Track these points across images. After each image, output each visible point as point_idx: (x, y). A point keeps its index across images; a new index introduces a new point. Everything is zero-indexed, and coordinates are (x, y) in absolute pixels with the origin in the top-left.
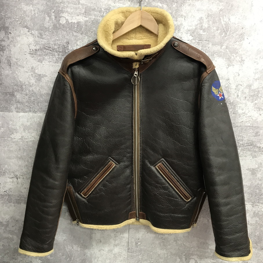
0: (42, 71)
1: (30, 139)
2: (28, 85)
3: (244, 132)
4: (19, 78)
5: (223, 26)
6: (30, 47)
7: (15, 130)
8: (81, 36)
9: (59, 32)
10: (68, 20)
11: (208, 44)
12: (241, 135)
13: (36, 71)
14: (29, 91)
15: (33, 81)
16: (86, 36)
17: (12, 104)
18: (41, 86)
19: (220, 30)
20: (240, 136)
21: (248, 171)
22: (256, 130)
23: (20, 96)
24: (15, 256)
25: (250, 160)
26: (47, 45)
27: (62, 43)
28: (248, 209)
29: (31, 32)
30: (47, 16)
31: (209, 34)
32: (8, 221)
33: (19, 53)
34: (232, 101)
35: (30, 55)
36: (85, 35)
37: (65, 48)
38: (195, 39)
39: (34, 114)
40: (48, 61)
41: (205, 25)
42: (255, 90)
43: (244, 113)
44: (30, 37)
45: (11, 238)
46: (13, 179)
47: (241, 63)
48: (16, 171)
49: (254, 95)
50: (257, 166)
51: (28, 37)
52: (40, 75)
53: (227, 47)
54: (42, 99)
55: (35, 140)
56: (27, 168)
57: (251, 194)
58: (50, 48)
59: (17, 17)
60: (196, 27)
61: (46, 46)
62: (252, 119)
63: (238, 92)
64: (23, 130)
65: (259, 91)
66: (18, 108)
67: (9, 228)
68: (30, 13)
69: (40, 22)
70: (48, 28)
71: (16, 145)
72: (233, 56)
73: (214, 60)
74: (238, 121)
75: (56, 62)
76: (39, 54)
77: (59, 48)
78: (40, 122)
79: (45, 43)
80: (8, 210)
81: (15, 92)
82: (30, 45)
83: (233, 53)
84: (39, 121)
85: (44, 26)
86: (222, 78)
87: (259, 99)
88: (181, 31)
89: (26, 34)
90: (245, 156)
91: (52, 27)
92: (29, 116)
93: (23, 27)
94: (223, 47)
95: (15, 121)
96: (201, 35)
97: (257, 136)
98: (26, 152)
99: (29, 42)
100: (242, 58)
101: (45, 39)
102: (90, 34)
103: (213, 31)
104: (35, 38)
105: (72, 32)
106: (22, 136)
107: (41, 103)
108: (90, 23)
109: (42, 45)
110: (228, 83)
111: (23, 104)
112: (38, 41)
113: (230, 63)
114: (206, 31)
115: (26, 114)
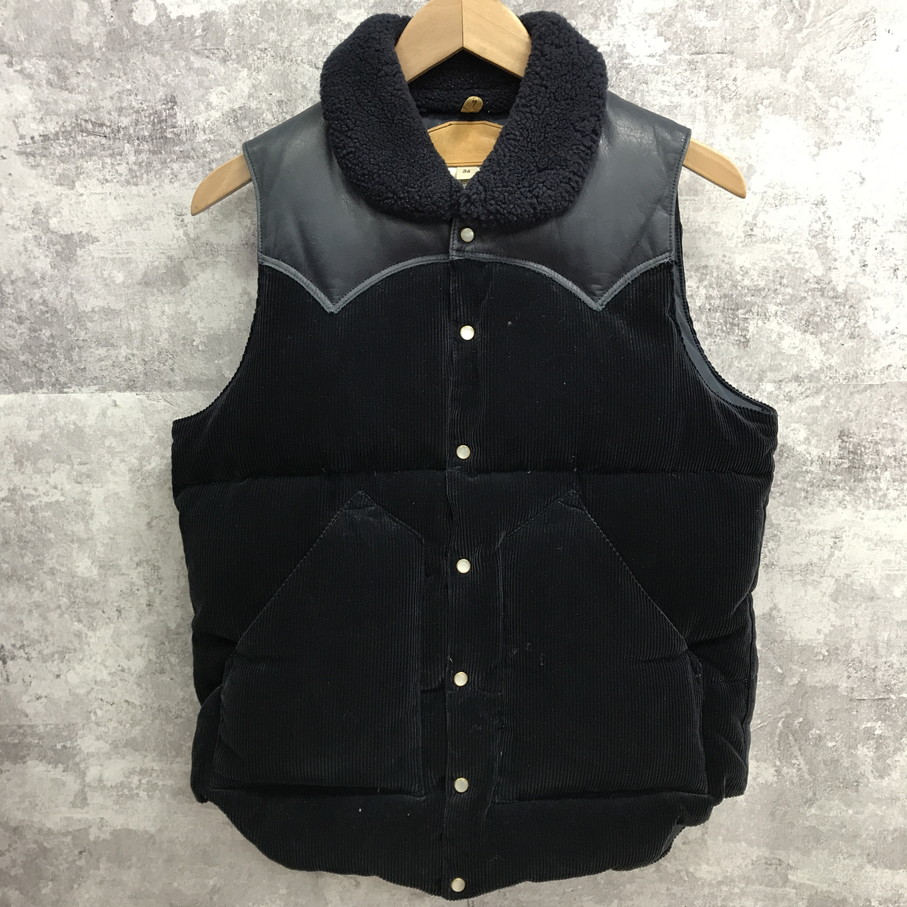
0: (76, 219)
1: (46, 499)
2: (24, 282)
3: (898, 407)
6: (20, 129)
8: (223, 70)
9: (135, 58)
10: (165, 9)
11: (731, 66)
12: (885, 421)
13: (53, 223)
14: (31, 303)
15: (42, 263)
16: (243, 67)
19: (775, 6)
20: (884, 426)
26: (87, 117)
27: (149, 101)
29: (18, 68)
31: (732, 25)
34: (840, 289)
35: (23, 158)
36: (239, 63)
37: (160, 122)
38: (677, 48)
39: (55, 395)
40: (98, 179)
43: (893, 334)
44: (15, 86)
47: (869, 131)
51: (10, 88)
52: (68, 238)
53: (808, 75)
54: (83, 333)
55: (62, 499)
58: (102, 125)
61: (86, 121)
63: (862, 249)
64: (15, 463)
69: (53, 23)
70: (88, 46)
72: (837, 107)
73: (760, 126)
74: (872, 366)
75: (128, 183)
76: (57, 153)
77: (136, 125)
78: (80, 425)
79: (81, 109)
82: (21, 120)
83: (832, 96)
84: (75, 424)
85: (71, 40)
86: (796, 199)
88: (620, 21)
91: (104, 39)
92: (34, 406)
94: (791, 75)
96: (701, 30)
98: (31, 552)
99: (14, 107)
100: (871, 111)
101: (80, 93)
102: (255, 58)
103: (746, 13)
104: (40, 91)
105: (187, 54)
106: (12, 487)
107: (79, 348)
108: (255, 17)
109: (67, 118)
110: (822, 217)
111: (8, 359)
112: (50, 100)
113: (824, 137)
114: (720, 13)
115: (23, 398)
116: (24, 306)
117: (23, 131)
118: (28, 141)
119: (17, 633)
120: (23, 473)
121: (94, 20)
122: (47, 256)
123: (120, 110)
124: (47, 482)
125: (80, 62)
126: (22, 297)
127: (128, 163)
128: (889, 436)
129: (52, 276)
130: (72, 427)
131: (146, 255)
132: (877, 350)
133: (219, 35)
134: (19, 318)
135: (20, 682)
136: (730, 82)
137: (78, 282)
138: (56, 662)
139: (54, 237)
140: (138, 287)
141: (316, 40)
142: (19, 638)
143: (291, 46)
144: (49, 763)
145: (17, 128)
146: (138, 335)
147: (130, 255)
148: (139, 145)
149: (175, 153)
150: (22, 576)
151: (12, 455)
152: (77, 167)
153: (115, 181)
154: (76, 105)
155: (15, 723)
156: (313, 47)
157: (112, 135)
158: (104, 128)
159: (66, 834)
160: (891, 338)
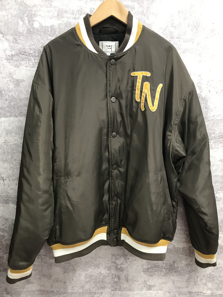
116: (7, 97)
117: (6, 54)
119: (7, 174)
120: (8, 137)
121: (24, 26)
122: (13, 85)
123: (30, 49)
125: (20, 37)
127: (32, 62)
128: (213, 132)
129: (14, 89)
133: (55, 31)
134: (6, 99)
135: (7, 185)
137: (20, 91)
139: (14, 80)
142: (7, 175)
145: (5, 53)
152: (20, 63)
153: (29, 66)
155: (6, 195)
158: (26, 53)
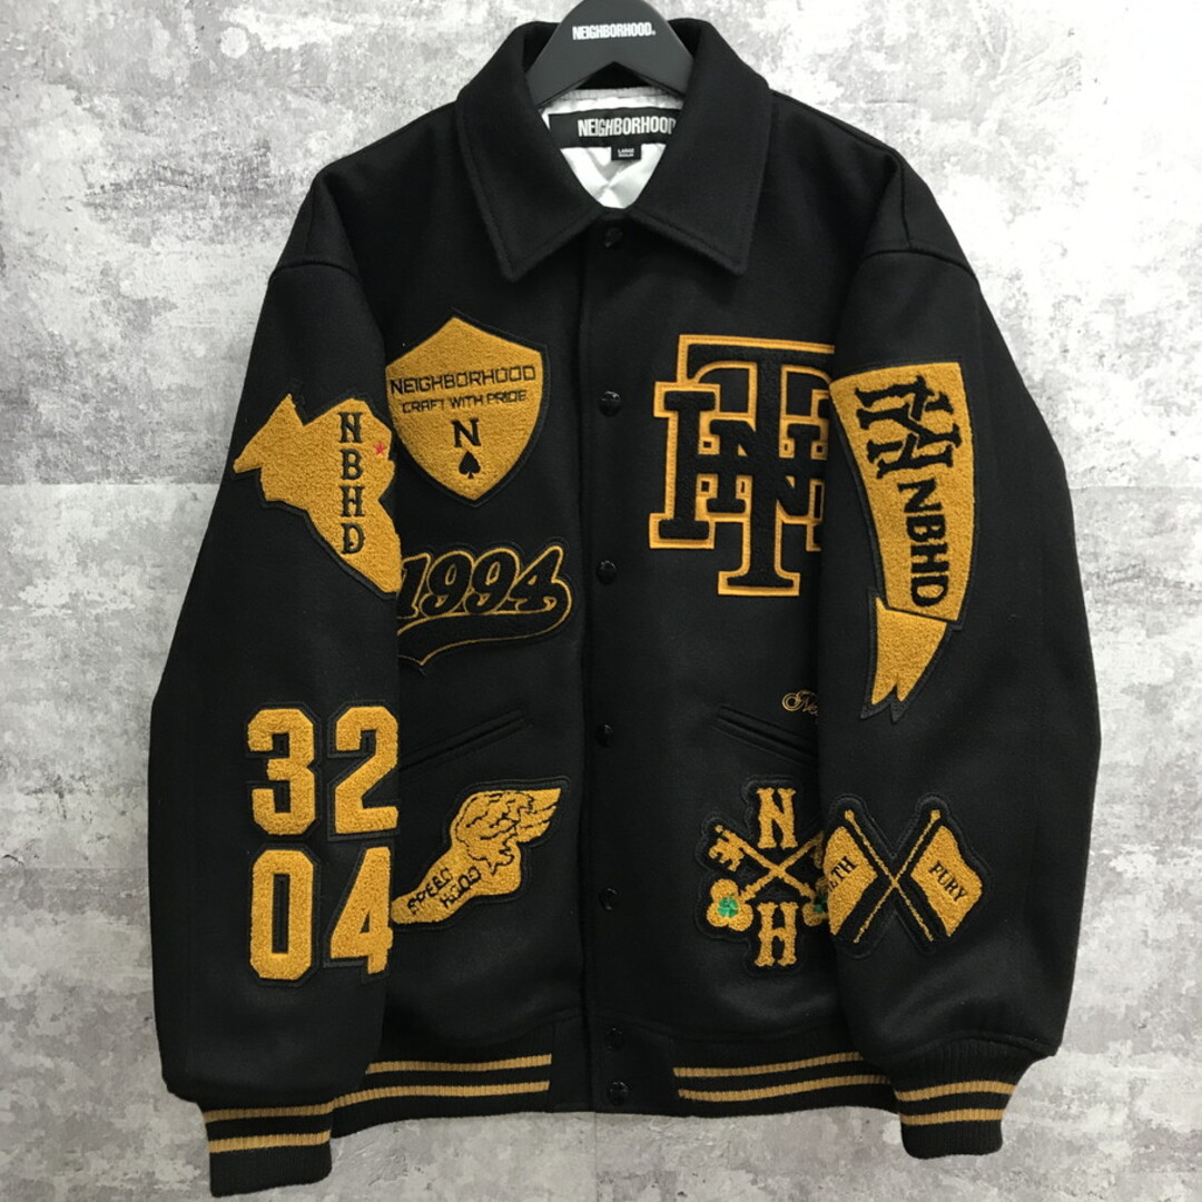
1: (113, 607)
2: (90, 354)
3: (1102, 516)
4: (45, 320)
5: (978, 30)
6: (89, 176)
7: (38, 563)
8: (324, 111)
9: (222, 96)
10: (259, 40)
11: (914, 117)
12: (1086, 531)
13: (125, 286)
14: (97, 378)
15: (111, 333)
16: (348, 108)
17: (18, 448)
18: (152, 355)
19: (965, 48)
21: (1129, 699)
22: (1157, 505)
23: (55, 406)
24: (73, 1152)
25: (1137, 647)
26: (166, 163)
27: (238, 146)
28: (1138, 875)
29: (87, 105)
30: (157, 23)
31: (915, 69)
32: (31, 995)
33: (41, 204)
34: (1037, 378)
35: (91, 210)
36: (343, 103)
37: (250, 171)
38: (851, 95)
39: (125, 487)
40: (177, 236)
41: (896, 30)
42: (1142, 318)
43: (1097, 430)
44: (84, 127)
45: (47, 1070)
46: (40, 795)
47: (1071, 195)
48: (52, 757)
49: (1138, 342)
50: (1169, 673)
51: (78, 129)
52: (141, 303)
53: (1002, 129)
54: (157, 415)
55: (133, 606)
56: (104, 742)
57: (1150, 805)
58: (183, 173)
59: (21, 37)
60: (853, 39)
61: (165, 168)
62: (1138, 455)
63: (1063, 330)
64: (78, 564)
65: (1159, 324)
66: (48, 463)
67: (38, 1026)
68: (80, 16)
69: (128, 54)
70: (169, 81)
71: (47, 636)
72: (1036, 168)
73: (946, 188)
75: (212, 240)
76: (131, 205)
77: (223, 173)
78: (154, 521)
79: (159, 154)
80: (27, 943)
81: (31, 388)
82: (90, 167)
83: (1030, 154)
84: (148, 520)
85: (148, 74)
86: (988, 272)
87: (1163, 360)
89: (66, 112)
90: (1112, 629)
91: (187, 73)
92: (100, 498)
93: (50, 83)
94: (983, 129)
95: (36, 524)
96: (880, 74)
97: (1161, 532)
98: (94, 668)
99: (82, 150)
100: (1074, 173)
101: (159, 136)
102: (362, 98)
103: (932, 56)
104: (111, 132)
105: (282, 92)
106: (74, 592)
107: (153, 432)
108: (363, 50)
109: (143, 163)
110: (1016, 293)
111: (69, 443)
112: (124, 143)
113: (1018, 201)
114: (901, 56)
115: (88, 489)
118: (98, 190)
124: (115, 587)
126: (87, 371)
130: (145, 523)
131: (232, 327)
132: (1079, 449)
136: (912, 136)
138: (120, 797)
140: (223, 362)
141: (434, 78)
143: (403, 84)
144: (112, 914)
146: (221, 418)
147: (213, 324)
148: (225, 197)
149: (267, 207)
150: (84, 696)
151: (74, 555)
154: (154, 150)
156: (429, 86)
157: (194, 185)
159: (130, 997)
160: (1094, 436)
